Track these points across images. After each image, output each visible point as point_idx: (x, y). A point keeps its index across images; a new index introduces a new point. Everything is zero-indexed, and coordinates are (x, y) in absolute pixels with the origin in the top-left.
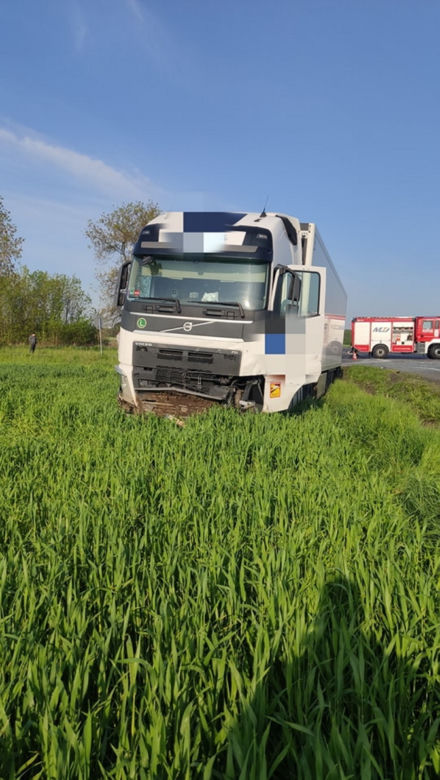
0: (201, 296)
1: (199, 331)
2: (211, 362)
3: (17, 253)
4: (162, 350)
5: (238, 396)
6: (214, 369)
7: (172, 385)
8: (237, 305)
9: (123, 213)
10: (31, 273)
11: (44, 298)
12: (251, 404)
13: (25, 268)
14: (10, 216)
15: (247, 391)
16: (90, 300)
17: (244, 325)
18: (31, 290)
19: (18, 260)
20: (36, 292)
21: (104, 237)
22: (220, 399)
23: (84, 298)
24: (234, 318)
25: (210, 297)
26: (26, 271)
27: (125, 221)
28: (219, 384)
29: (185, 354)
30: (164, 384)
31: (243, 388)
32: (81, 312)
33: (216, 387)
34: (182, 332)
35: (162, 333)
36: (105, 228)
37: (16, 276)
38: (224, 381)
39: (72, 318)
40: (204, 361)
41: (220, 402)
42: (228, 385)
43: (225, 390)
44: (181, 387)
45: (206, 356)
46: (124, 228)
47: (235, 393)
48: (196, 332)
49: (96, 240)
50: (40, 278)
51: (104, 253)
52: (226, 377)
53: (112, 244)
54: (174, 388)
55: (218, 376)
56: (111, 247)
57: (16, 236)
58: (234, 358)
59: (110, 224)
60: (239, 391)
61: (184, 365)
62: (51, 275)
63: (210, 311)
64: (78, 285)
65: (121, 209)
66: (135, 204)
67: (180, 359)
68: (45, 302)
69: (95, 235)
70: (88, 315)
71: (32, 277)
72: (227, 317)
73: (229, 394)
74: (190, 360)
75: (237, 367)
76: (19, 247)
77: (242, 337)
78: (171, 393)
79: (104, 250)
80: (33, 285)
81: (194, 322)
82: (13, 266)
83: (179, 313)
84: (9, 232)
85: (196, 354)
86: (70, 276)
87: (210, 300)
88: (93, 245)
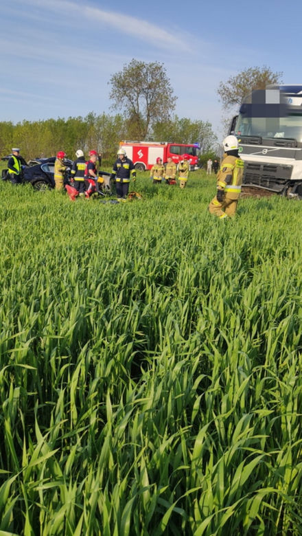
0: (274, 134)
1: (270, 154)
2: (275, 171)
3: (172, 107)
4: (250, 165)
5: (289, 191)
6: (277, 175)
7: (254, 183)
8: (293, 140)
9: (245, 76)
10: (180, 119)
11: (186, 137)
12: (296, 195)
13: (176, 116)
14: (170, 82)
15: (295, 188)
16: (216, 138)
17: (296, 151)
18: (179, 131)
19: (174, 111)
20: (182, 132)
21: (230, 93)
22: (278, 191)
23: (213, 136)
24: (291, 147)
25: (279, 135)
26: (177, 118)
27: (245, 81)
28: (279, 184)
29: (262, 167)
30: (249, 183)
31: (292, 186)
32: (209, 147)
33: (277, 185)
34: (261, 154)
35: (251, 155)
36: (230, 87)
37: (170, 122)
38: (282, 182)
39: (204, 151)
40: (272, 171)
41: (278, 193)
42: (284, 184)
43: (282, 187)
44: (258, 184)
45: (273, 168)
46: (244, 86)
47: (288, 189)
48: (269, 154)
49: (224, 96)
50: (185, 123)
51: (229, 105)
52: (284, 180)
53: (235, 99)
54: (254, 185)
55: (279, 179)
56: (234, 100)
57: (173, 95)
58: (289, 169)
59: (234, 84)
60: (290, 188)
61: (261, 173)
62: (193, 121)
63: (278, 143)
64: (209, 127)
65: (243, 73)
66: (254, 69)
67: (259, 169)
68: (187, 140)
69: (224, 92)
70: (214, 148)
71: (180, 122)
72: (287, 146)
73: (283, 189)
74: (264, 170)
75: (290, 175)
76: (174, 102)
77: (294, 158)
78: (252, 188)
79: (229, 102)
80: (180, 128)
81: (269, 149)
82: (169, 116)
83: (261, 144)
84: (169, 93)
85: (268, 167)
86: (205, 122)
87: (279, 137)
88: (221, 100)
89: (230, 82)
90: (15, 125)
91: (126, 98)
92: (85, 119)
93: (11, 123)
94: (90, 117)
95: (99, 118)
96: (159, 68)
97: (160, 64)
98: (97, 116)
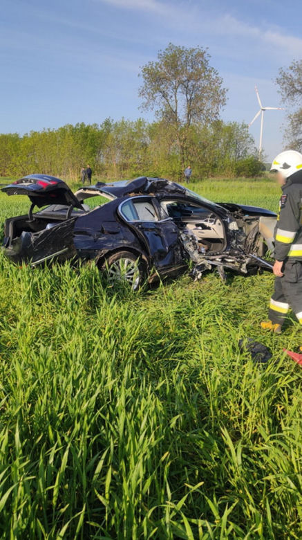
23: (249, 139)
57: (222, 87)
62: (227, 123)
64: (246, 129)
69: (285, 81)
86: (240, 122)
88: (280, 91)
89: (291, 68)
90: (22, 137)
91: (158, 95)
92: (101, 126)
93: (17, 135)
94: (107, 123)
95: (116, 125)
96: (201, 55)
97: (204, 49)
98: (114, 122)
